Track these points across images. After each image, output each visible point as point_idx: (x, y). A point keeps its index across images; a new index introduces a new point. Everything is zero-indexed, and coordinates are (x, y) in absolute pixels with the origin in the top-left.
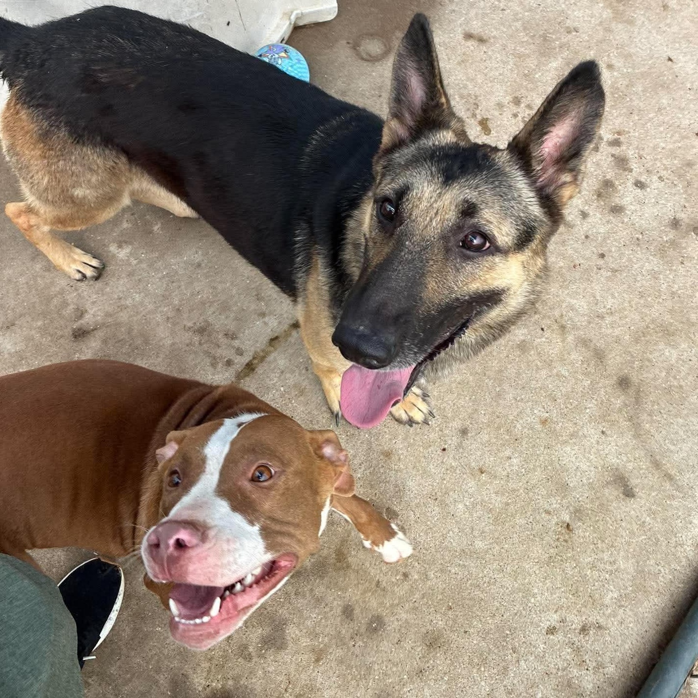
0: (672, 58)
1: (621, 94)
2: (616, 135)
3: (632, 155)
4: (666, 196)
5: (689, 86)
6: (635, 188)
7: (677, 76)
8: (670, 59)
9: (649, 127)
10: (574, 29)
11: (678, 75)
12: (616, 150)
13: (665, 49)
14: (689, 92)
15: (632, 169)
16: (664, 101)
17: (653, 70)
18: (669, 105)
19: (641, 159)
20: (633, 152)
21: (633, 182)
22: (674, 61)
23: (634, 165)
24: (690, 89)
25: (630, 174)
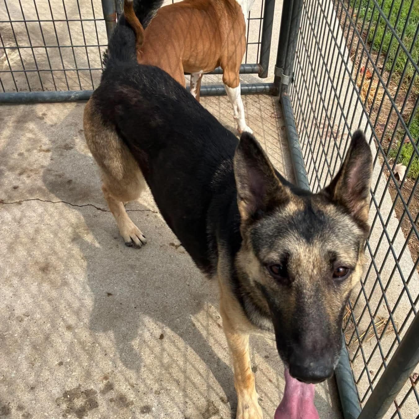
0: (110, 292)
1: (89, 344)
2: (104, 381)
3: (125, 389)
4: (169, 404)
5: (133, 306)
6: (143, 415)
7: (121, 304)
8: (109, 294)
9: (125, 357)
10: (24, 315)
11: (121, 302)
12: (112, 394)
13: (101, 288)
14: (136, 310)
15: (132, 401)
16: (123, 329)
17: (102, 310)
18: (128, 329)
19: (134, 387)
20: (124, 387)
21: (139, 411)
22: (113, 293)
23: (131, 396)
24: (135, 308)
25: (133, 406)
